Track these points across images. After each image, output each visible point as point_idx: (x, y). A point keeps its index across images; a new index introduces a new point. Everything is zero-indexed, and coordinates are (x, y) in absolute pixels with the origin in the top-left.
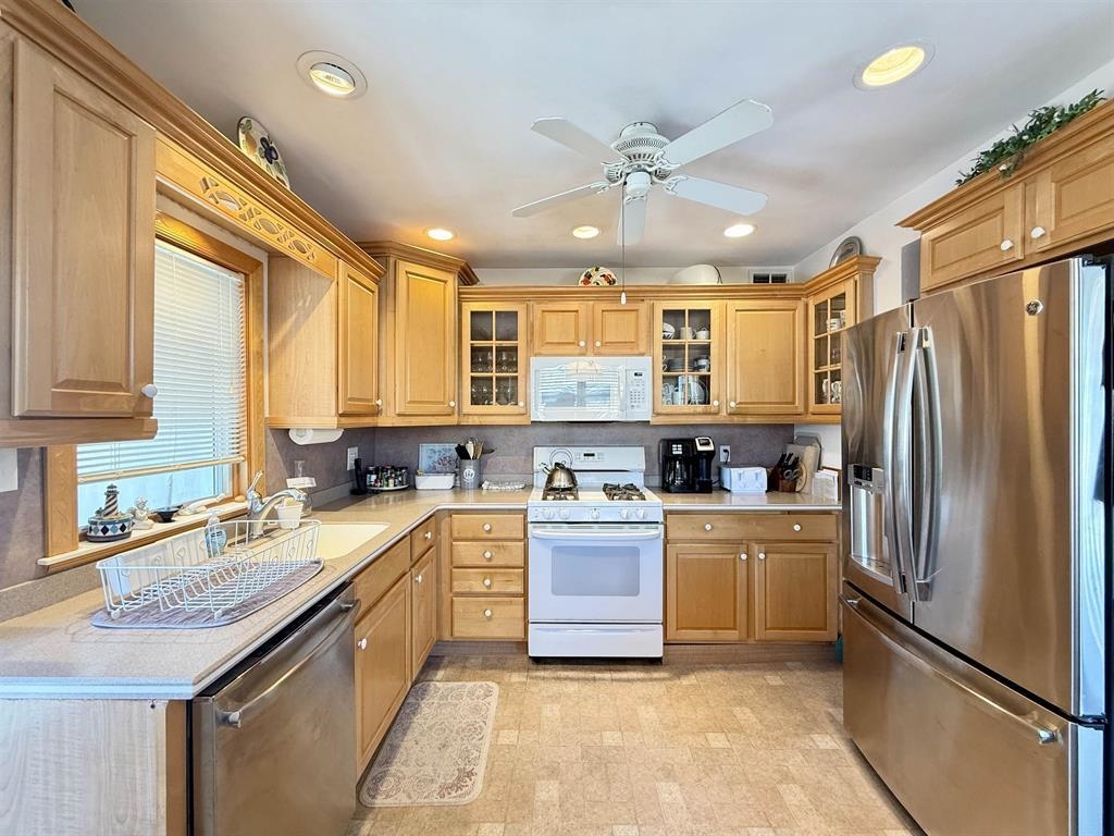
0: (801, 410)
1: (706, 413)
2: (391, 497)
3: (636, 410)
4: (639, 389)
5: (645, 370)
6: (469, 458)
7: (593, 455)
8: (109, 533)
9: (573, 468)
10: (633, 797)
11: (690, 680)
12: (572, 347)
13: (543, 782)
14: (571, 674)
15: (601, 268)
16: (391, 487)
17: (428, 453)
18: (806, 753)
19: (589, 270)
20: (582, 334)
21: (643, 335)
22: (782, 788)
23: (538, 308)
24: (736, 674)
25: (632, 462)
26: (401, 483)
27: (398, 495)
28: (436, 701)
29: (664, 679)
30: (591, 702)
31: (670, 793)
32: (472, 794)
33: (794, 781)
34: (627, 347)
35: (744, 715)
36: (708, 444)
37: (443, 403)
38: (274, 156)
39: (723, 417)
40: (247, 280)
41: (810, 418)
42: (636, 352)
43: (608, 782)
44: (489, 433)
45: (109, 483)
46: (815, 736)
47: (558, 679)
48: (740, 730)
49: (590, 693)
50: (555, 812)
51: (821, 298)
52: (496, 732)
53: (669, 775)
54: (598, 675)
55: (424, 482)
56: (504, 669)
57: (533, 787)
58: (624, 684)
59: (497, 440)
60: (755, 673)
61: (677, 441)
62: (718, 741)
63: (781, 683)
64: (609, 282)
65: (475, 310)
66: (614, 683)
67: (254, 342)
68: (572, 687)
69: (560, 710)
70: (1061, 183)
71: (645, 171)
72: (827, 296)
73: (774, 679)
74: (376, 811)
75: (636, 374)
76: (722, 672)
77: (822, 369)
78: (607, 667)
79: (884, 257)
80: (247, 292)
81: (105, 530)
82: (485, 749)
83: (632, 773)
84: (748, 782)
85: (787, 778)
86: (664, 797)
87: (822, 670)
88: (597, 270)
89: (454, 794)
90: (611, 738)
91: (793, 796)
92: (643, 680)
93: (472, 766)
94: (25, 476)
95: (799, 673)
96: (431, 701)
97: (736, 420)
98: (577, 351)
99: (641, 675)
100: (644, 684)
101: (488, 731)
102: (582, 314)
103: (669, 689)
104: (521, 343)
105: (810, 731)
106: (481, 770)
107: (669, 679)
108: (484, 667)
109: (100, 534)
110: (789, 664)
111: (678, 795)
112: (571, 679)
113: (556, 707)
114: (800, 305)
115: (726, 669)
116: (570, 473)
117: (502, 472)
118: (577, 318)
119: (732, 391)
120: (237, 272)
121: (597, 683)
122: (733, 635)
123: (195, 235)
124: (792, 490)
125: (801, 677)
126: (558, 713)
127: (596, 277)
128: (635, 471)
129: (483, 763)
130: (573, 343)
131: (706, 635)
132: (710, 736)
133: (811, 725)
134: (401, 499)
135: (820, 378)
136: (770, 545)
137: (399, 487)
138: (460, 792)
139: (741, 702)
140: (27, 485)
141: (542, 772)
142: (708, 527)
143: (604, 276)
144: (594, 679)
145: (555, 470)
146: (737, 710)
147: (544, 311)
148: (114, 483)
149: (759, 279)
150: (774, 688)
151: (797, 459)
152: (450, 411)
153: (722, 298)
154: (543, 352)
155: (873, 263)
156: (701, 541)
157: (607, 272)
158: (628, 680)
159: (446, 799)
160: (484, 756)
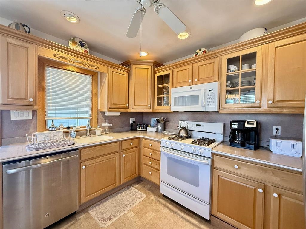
2: (140, 132)
3: (210, 106)
4: (211, 97)
7: (200, 125)
8: (54, 130)
12: (186, 83)
15: (202, 49)
16: (140, 129)
17: (153, 121)
19: (197, 51)
26: (143, 129)
27: (142, 132)
28: (128, 193)
30: (165, 220)
32: (105, 225)
36: (253, 124)
37: (147, 105)
38: (84, 45)
40: (93, 77)
42: (212, 81)
44: (168, 115)
45: (52, 120)
47: (164, 205)
49: (169, 217)
52: (129, 211)
54: (179, 212)
55: (149, 129)
56: (153, 193)
58: (185, 221)
59: (170, 118)
61: (235, 122)
67: (95, 91)
68: (165, 211)
69: (153, 216)
74: (88, 213)
75: (210, 91)
78: (185, 211)
80: (93, 79)
81: (53, 129)
82: (122, 214)
88: (200, 50)
89: (102, 222)
93: (114, 217)
94: (33, 117)
96: (127, 192)
98: (189, 85)
99: (196, 222)
101: (128, 209)
102: (190, 69)
104: (170, 84)
106: (114, 220)
108: (149, 190)
109: (52, 130)
113: (153, 214)
117: (172, 129)
118: (189, 71)
120: (90, 75)
121: (176, 215)
123: (75, 68)
126: (151, 217)
127: (200, 53)
129: (117, 218)
134: (143, 133)
137: (142, 130)
138: (104, 222)
140: (34, 118)
142: (236, 167)
143: (203, 52)
144: (176, 213)
145: (181, 130)
147: (177, 71)
148: (53, 120)
153: (266, 43)
154: (177, 86)
156: (233, 173)
157: (204, 50)
158: (188, 221)
159: (99, 222)
160: (119, 216)
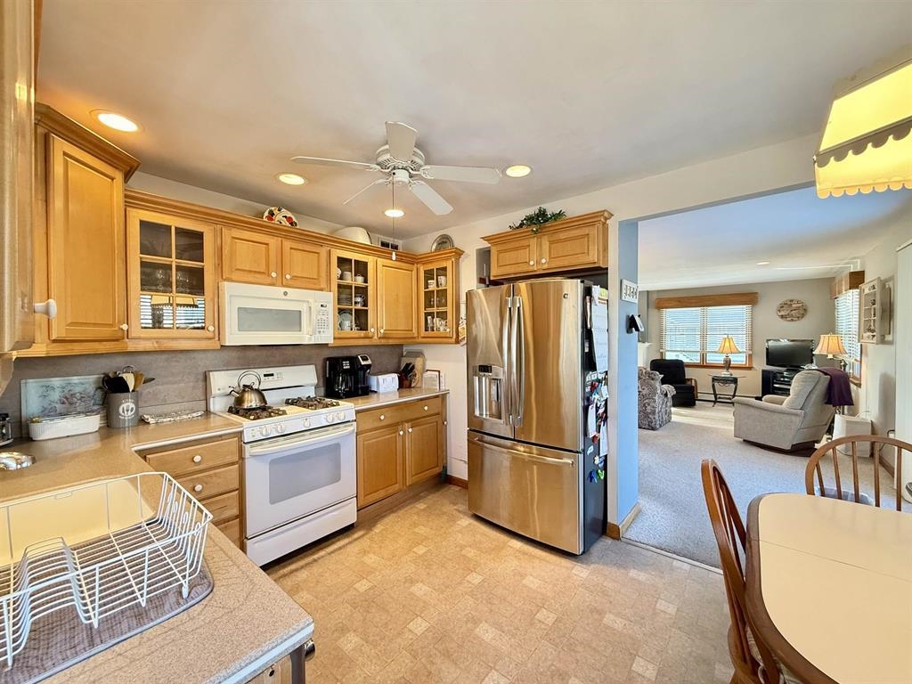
0: (416, 335)
1: (366, 337)
3: (321, 334)
4: (324, 317)
5: (329, 303)
6: (127, 390)
7: (272, 375)
9: (261, 388)
10: (404, 606)
11: (379, 528)
12: (263, 276)
13: (342, 640)
14: (293, 567)
15: (283, 210)
18: (460, 532)
19: (273, 208)
20: (272, 267)
21: (323, 274)
22: (463, 552)
23: (229, 233)
24: (401, 513)
25: (306, 378)
29: (363, 535)
30: (327, 575)
31: (420, 590)
33: (466, 546)
34: (311, 283)
35: (422, 530)
36: (367, 359)
37: (111, 325)
39: (375, 341)
41: (420, 340)
42: (318, 287)
43: (383, 609)
46: (459, 522)
48: (426, 538)
49: (321, 570)
50: (366, 648)
51: (430, 267)
53: (412, 582)
54: (316, 556)
57: (337, 648)
58: (338, 552)
59: (156, 366)
60: (409, 507)
61: (346, 359)
62: (421, 550)
63: (425, 506)
64: (291, 224)
65: (145, 219)
66: (333, 555)
68: (303, 575)
69: (308, 594)
70: (551, 243)
71: (408, 171)
72: (434, 266)
73: (421, 506)
75: (322, 306)
76: (394, 515)
77: (430, 310)
78: (317, 548)
79: (466, 251)
83: (392, 595)
84: (449, 559)
85: (462, 547)
86: (419, 593)
87: (438, 491)
88: (280, 210)
90: (363, 586)
91: (471, 553)
92: (350, 543)
95: (430, 497)
97: (383, 342)
98: (269, 281)
99: (346, 541)
100: (353, 545)
102: (272, 246)
103: (372, 539)
104: (208, 265)
105: (454, 521)
107: (366, 534)
110: (422, 494)
111: (424, 588)
112: (296, 570)
114: (415, 267)
115: (393, 512)
116: (259, 392)
117: (165, 402)
118: (268, 250)
119: (381, 321)
121: (320, 561)
122: (397, 487)
124: (410, 387)
125: (433, 498)
127: (279, 217)
128: (308, 385)
130: (263, 273)
131: (382, 494)
132: (415, 549)
133: (453, 520)
135: (427, 315)
136: (414, 422)
139: (415, 525)
141: (335, 635)
142: (382, 417)
143: (285, 217)
144: (315, 560)
146: (416, 530)
147: (233, 238)
149: (384, 244)
150: (424, 510)
151: (414, 366)
152: (120, 334)
153: (374, 255)
154: (234, 278)
155: (459, 253)
156: (376, 429)
157: (289, 214)
158: (340, 548)
